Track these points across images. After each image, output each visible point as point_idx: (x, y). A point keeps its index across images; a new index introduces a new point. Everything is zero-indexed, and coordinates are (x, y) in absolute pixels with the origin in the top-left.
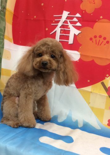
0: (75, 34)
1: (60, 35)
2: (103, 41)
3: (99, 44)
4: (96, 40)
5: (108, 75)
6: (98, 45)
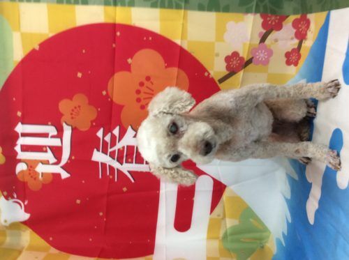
0: (134, 137)
1: (136, 163)
2: (147, 87)
4: (144, 99)
6: (153, 94)
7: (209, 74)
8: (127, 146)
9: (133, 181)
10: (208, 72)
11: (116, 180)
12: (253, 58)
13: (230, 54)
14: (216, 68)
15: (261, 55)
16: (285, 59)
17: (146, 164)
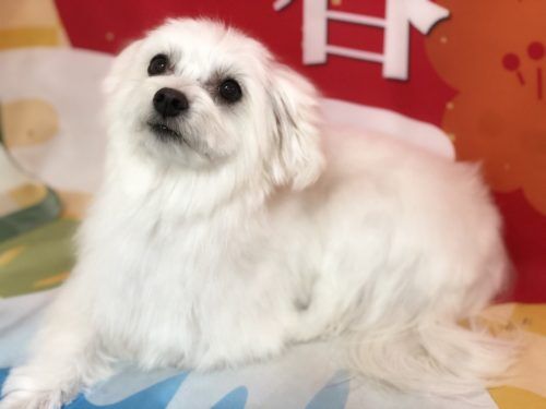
1: (330, 22)
4: (539, 72)
17: (330, 56)
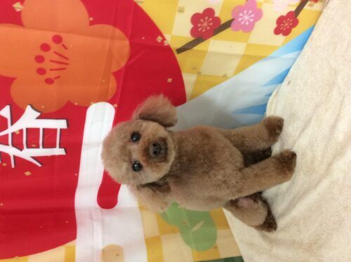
0: (38, 118)
1: (44, 147)
2: (55, 53)
3: (65, 61)
4: (51, 70)
5: (159, 39)
6: (67, 64)
7: (164, 39)
8: (27, 129)
9: (39, 165)
10: (162, 36)
11: (13, 166)
12: (233, 20)
13: (201, 11)
14: (176, 31)
15: (245, 18)
16: (275, 26)
17: (60, 147)
